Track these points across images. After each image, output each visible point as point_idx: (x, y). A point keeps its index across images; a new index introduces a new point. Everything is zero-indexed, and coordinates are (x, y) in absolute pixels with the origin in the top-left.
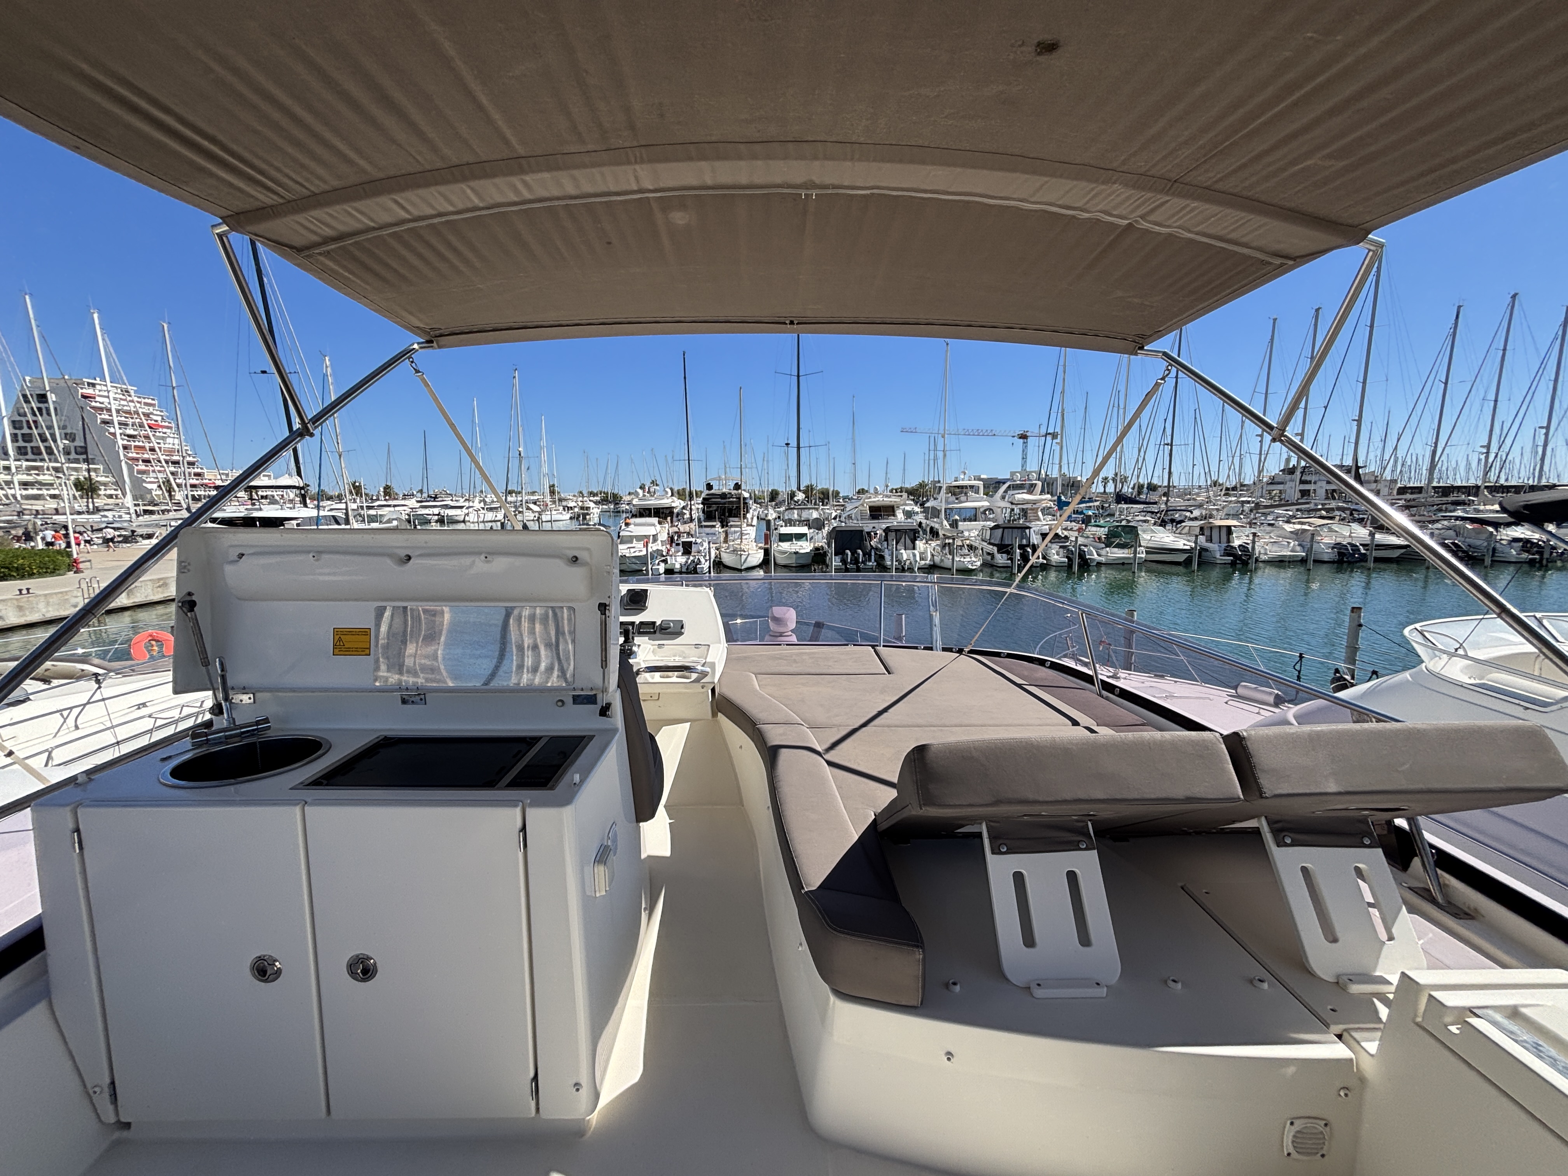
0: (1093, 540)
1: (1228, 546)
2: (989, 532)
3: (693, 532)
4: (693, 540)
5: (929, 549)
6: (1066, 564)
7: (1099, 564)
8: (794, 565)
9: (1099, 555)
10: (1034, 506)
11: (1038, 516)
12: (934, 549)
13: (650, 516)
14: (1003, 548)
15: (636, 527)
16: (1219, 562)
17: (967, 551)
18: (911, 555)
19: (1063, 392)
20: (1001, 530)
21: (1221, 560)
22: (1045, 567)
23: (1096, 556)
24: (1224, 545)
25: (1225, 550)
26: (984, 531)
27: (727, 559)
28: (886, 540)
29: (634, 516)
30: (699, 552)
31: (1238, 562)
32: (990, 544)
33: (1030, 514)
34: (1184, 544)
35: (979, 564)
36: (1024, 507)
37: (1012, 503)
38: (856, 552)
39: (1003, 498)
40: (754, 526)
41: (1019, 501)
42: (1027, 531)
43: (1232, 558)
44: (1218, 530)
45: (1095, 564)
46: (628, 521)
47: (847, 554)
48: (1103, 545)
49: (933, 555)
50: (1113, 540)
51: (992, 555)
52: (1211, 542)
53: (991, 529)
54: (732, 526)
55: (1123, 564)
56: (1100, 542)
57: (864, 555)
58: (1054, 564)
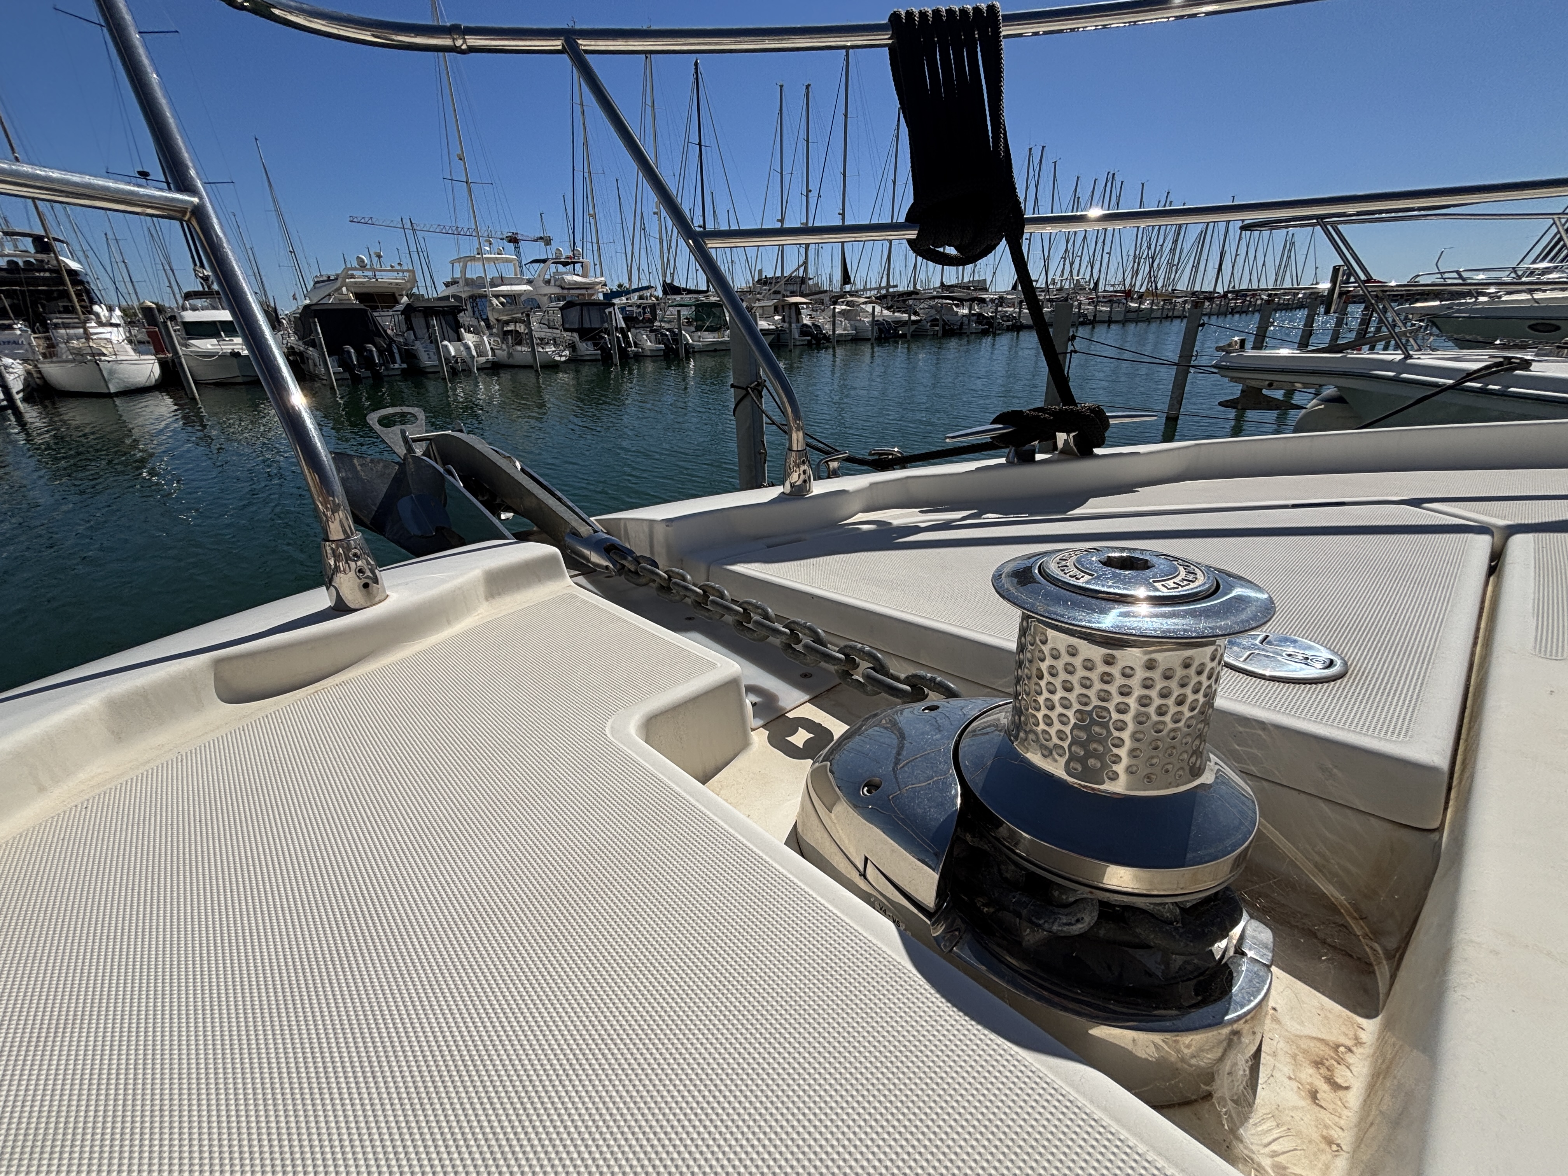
1: (799, 326)
2: (559, 314)
5: (484, 340)
7: (695, 350)
9: (693, 340)
10: (589, 292)
12: (492, 340)
16: (797, 343)
18: (462, 348)
21: (798, 340)
22: (640, 357)
23: (690, 340)
24: (797, 324)
25: (799, 329)
27: (54, 371)
28: (410, 327)
32: (565, 330)
35: (567, 353)
37: (563, 288)
38: (365, 349)
39: (547, 281)
42: (609, 310)
43: (809, 338)
44: (789, 308)
45: (691, 350)
47: (349, 352)
48: (694, 329)
49: (493, 349)
50: (699, 323)
51: (574, 344)
52: (785, 323)
53: (562, 309)
54: (57, 326)
55: (715, 350)
57: (381, 352)
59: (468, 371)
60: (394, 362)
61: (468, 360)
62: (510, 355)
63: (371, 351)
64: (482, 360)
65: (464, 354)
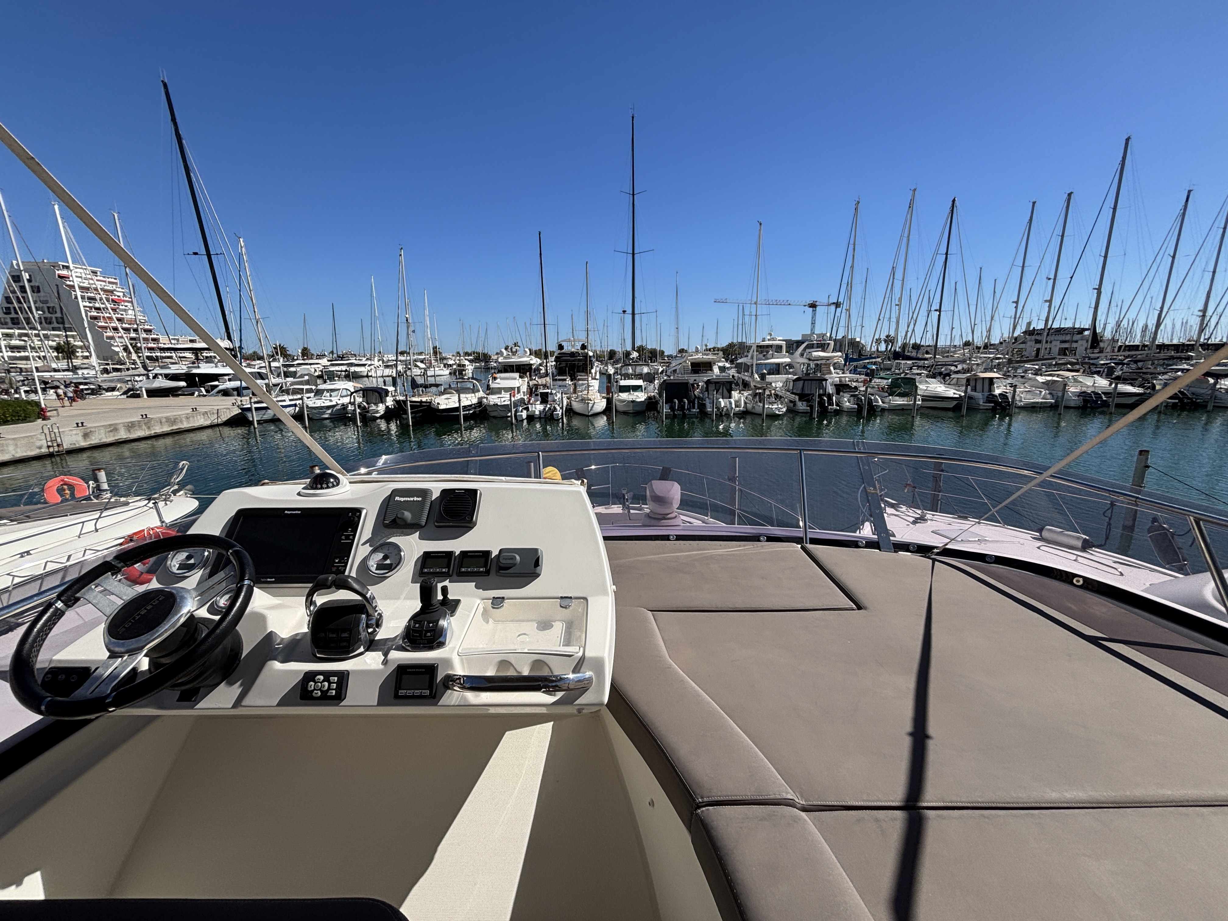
0: (877, 389)
1: (989, 395)
2: (792, 384)
3: (548, 385)
4: (549, 391)
5: (742, 398)
6: (856, 410)
7: (883, 410)
8: (631, 412)
9: (883, 402)
10: (828, 362)
11: (830, 370)
12: (747, 398)
13: (512, 371)
14: (803, 397)
15: (502, 381)
16: (982, 408)
17: (774, 399)
18: (728, 403)
19: (852, 267)
20: (803, 381)
21: (984, 406)
22: (837, 413)
23: (881, 403)
24: (986, 394)
25: (987, 397)
26: (788, 383)
27: (576, 406)
28: (707, 390)
29: (500, 372)
30: (554, 401)
31: (998, 408)
32: (792, 393)
33: (824, 369)
34: (954, 393)
35: (784, 410)
36: (819, 362)
37: (810, 360)
38: (683, 401)
39: (802, 355)
40: (597, 379)
41: (815, 357)
42: (824, 383)
43: (993, 405)
44: (981, 381)
45: (880, 409)
46: (495, 375)
47: (675, 403)
48: (887, 394)
49: (745, 403)
50: (894, 390)
51: (793, 402)
52: (975, 391)
53: (794, 381)
54: (579, 380)
55: (903, 409)
56: (883, 391)
57: (689, 403)
58: (846, 410)
59: (727, 415)
60: (694, 408)
61: (729, 409)
62: (753, 407)
63: (685, 403)
64: (738, 409)
65: (728, 406)
